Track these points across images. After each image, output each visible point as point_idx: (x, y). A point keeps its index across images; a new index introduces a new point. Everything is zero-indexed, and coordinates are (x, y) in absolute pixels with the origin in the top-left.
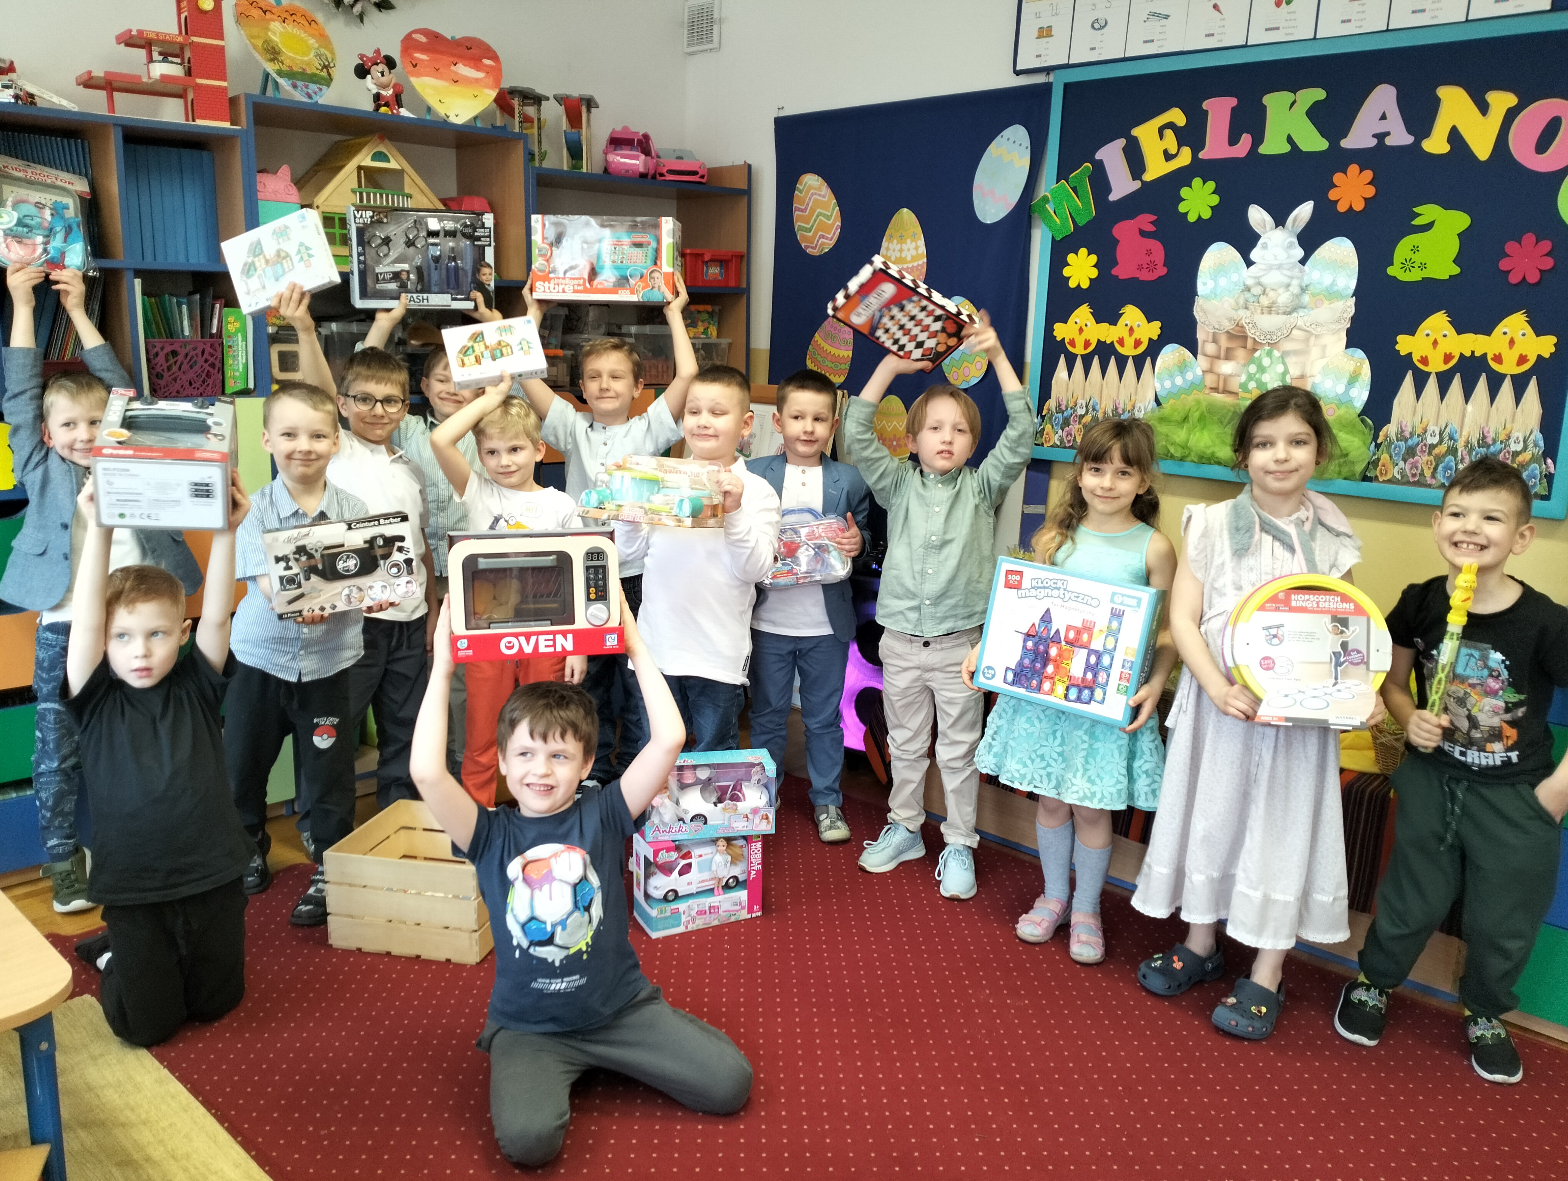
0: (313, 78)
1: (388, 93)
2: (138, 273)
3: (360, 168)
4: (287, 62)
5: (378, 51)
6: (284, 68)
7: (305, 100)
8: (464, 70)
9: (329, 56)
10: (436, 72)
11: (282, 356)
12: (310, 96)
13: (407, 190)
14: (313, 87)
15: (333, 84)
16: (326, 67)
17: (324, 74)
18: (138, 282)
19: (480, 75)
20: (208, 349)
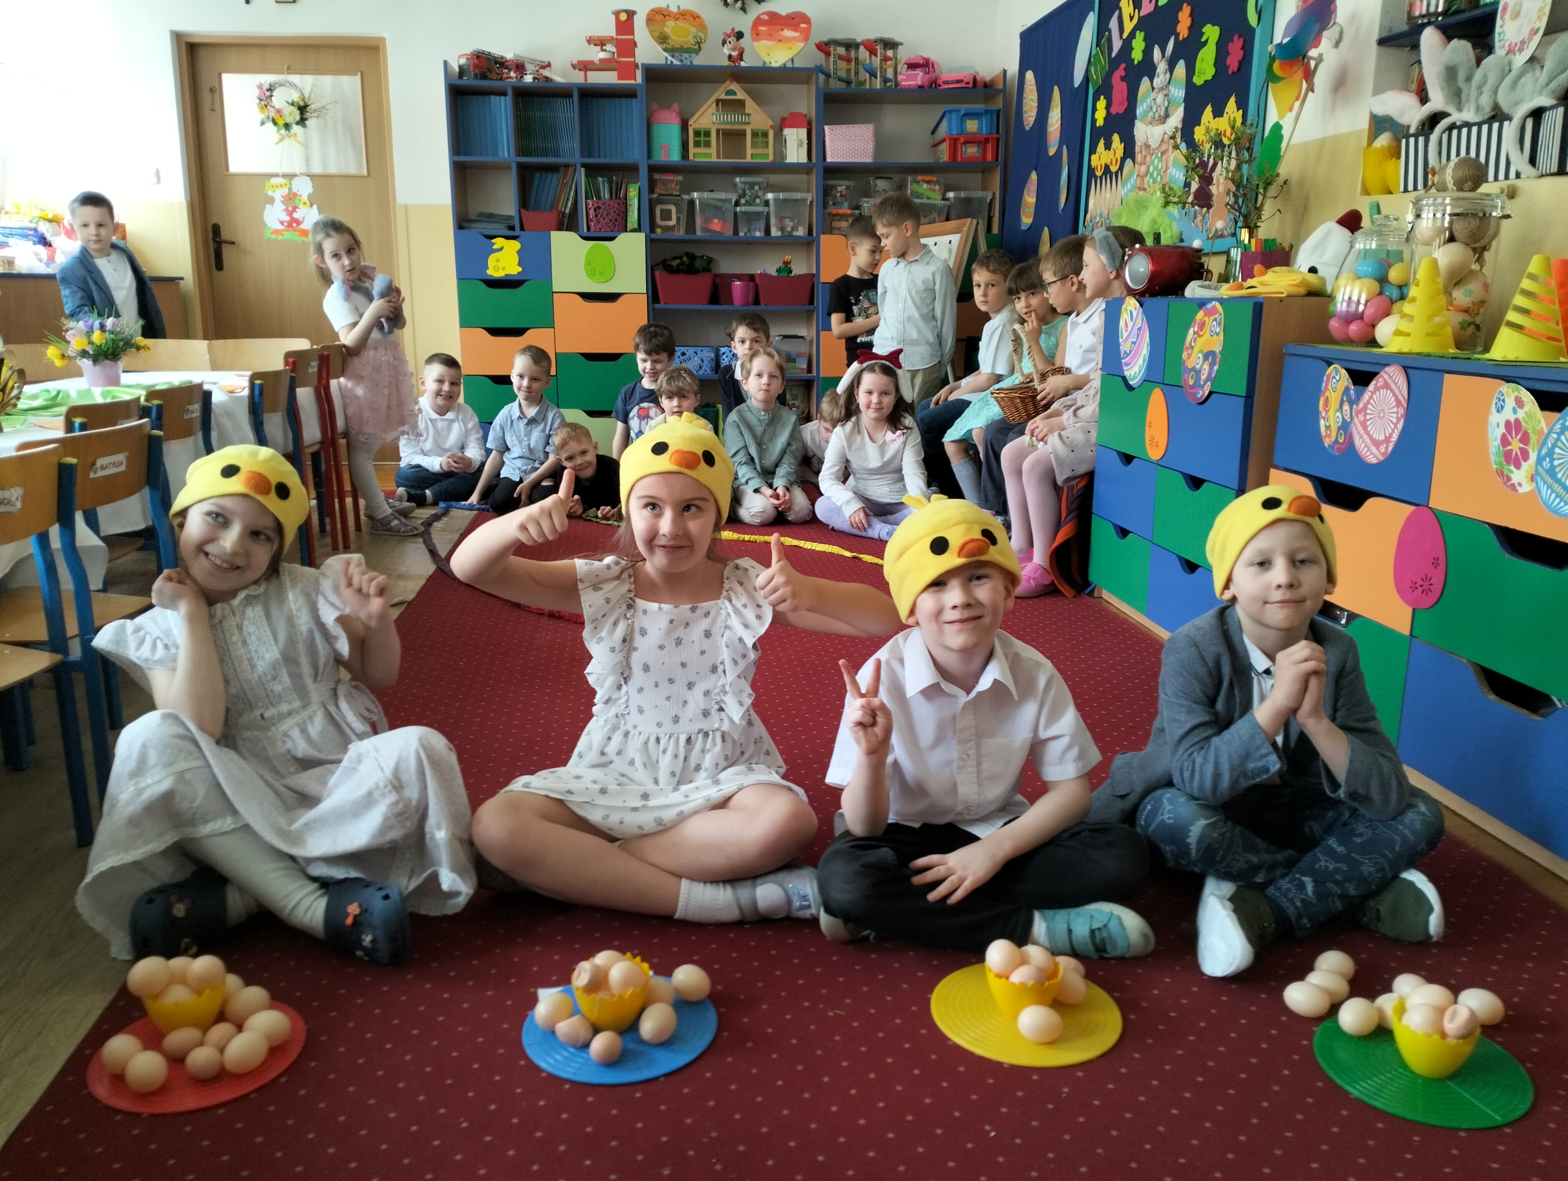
0: (689, 51)
1: (734, 54)
2: (583, 165)
3: (718, 101)
4: (672, 43)
5: (733, 30)
6: (669, 47)
7: (678, 63)
8: (788, 33)
9: (703, 36)
10: (770, 36)
11: (662, 211)
12: (681, 61)
13: (747, 111)
14: (687, 55)
15: (701, 53)
16: (698, 43)
17: (697, 47)
18: (583, 170)
19: (797, 34)
20: (616, 206)
